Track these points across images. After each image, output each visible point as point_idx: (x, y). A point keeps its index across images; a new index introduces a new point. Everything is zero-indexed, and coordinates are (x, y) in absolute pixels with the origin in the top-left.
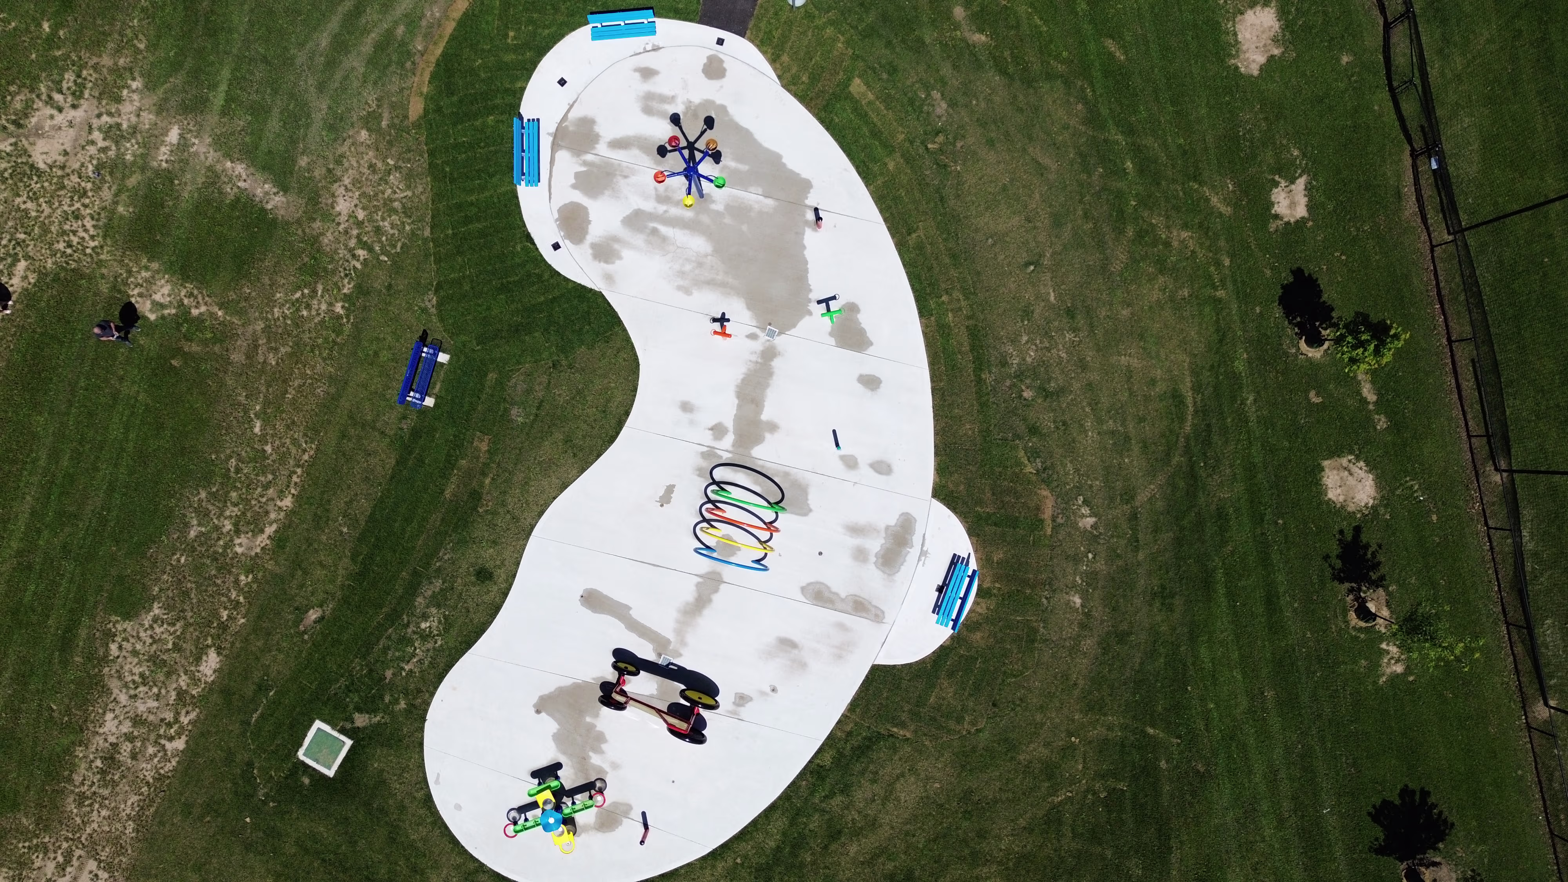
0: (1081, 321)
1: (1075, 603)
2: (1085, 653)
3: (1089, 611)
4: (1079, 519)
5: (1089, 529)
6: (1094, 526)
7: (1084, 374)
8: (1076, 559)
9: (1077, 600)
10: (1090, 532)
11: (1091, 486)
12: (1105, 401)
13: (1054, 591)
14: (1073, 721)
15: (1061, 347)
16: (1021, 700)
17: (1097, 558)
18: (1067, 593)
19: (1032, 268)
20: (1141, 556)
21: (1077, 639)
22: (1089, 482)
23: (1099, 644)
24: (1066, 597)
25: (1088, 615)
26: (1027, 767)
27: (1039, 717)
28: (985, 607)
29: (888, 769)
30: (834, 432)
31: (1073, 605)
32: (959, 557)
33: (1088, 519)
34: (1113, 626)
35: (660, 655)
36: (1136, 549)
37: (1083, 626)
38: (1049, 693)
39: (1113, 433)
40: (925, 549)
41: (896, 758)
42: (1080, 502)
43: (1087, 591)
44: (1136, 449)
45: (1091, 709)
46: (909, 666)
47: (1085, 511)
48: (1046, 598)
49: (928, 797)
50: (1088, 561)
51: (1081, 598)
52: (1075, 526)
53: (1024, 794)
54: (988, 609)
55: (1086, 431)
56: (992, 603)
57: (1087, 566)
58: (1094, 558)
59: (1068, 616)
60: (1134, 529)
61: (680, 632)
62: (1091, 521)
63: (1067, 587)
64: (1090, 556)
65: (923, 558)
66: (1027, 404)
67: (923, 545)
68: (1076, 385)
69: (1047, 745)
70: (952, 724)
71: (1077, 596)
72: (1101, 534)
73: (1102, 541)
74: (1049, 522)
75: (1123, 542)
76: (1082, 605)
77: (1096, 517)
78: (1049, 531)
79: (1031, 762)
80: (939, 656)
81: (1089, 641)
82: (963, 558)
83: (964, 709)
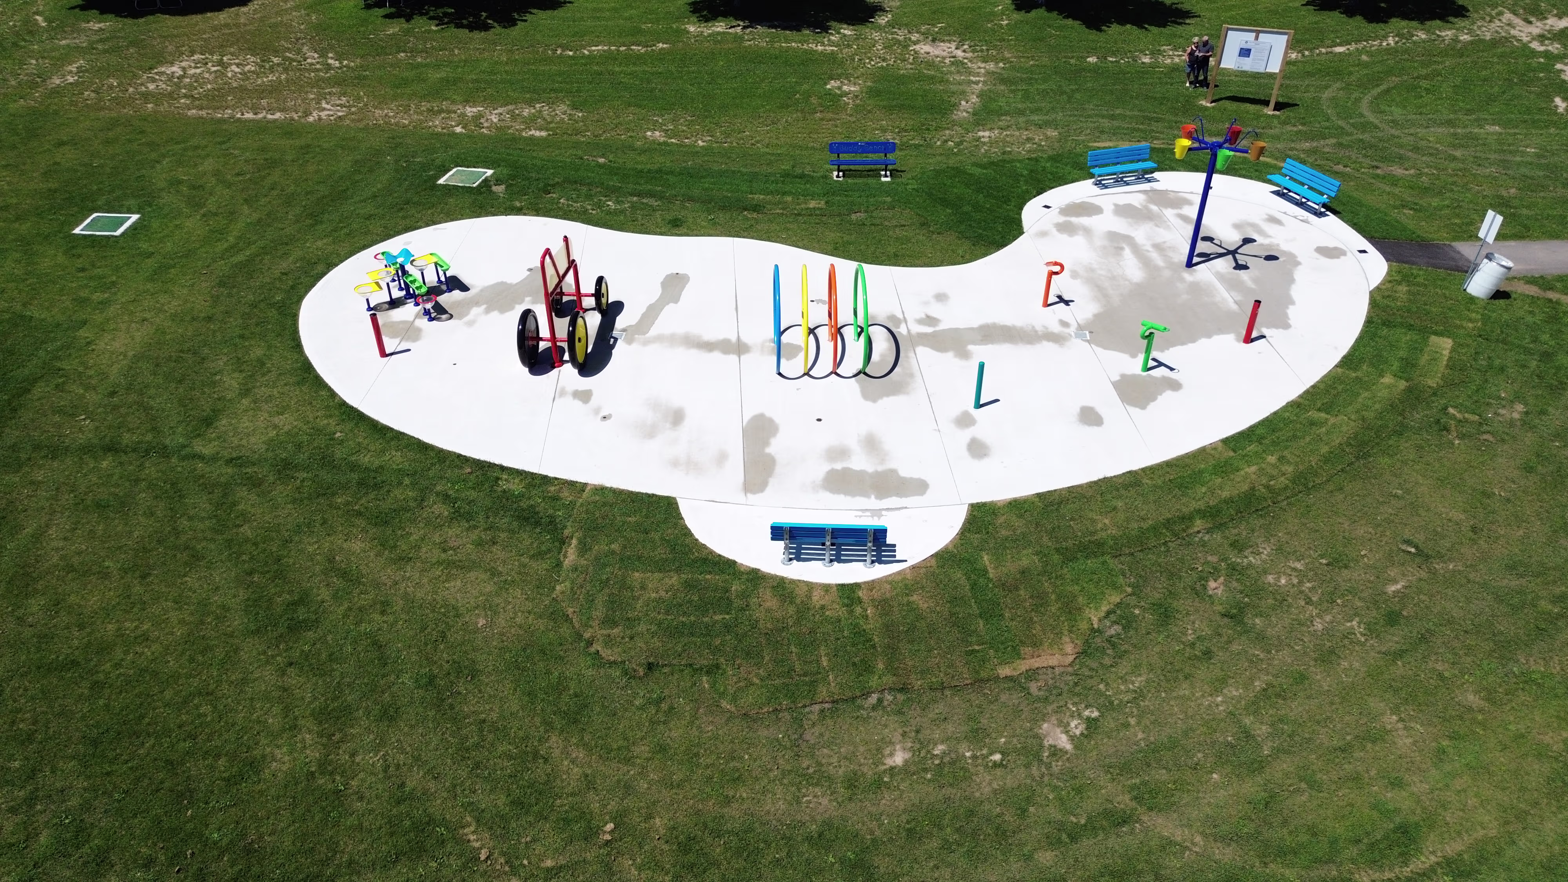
0: (1394, 639)
1: (891, 755)
2: (799, 802)
3: (888, 786)
4: (1054, 719)
5: (1046, 743)
6: (1056, 752)
7: (1312, 663)
8: (977, 735)
9: (899, 759)
10: (1041, 746)
11: (1127, 725)
12: (1295, 708)
13: (900, 712)
14: (649, 817)
15: (1328, 618)
16: (671, 708)
17: (999, 772)
18: (904, 734)
19: (1413, 550)
20: (1046, 857)
21: (821, 778)
22: (1132, 721)
23: (828, 824)
24: (897, 737)
25: (878, 785)
26: (536, 755)
27: (642, 750)
28: (822, 602)
29: (502, 555)
30: (997, 401)
31: (887, 751)
32: (895, 551)
33: (1064, 737)
34: (874, 840)
35: (624, 330)
36: (1053, 842)
37: (852, 782)
38: (697, 755)
39: (1248, 735)
40: (884, 513)
41: (525, 560)
42: (1087, 713)
43: (926, 770)
44: (1251, 787)
45: (685, 848)
46: (688, 533)
47: (1077, 727)
48: (880, 701)
49: (458, 616)
50: (985, 757)
51: (906, 762)
52: (1040, 717)
53: (477, 765)
54: (823, 607)
55: (1217, 691)
56: (837, 611)
57: (974, 757)
58: (996, 765)
59: (862, 749)
60: (1091, 827)
61: (659, 338)
62: (1063, 742)
63: (917, 732)
64: (997, 757)
65: (868, 514)
66: (1199, 592)
67: (888, 509)
68: (1283, 657)
69: (589, 783)
70: (599, 613)
71: (908, 755)
72: (1049, 766)
73: (1035, 771)
74: (1023, 666)
75: (1055, 814)
76: (892, 768)
77: (1076, 747)
78: (1005, 671)
79: (546, 760)
80: (716, 564)
81: (825, 801)
82: (894, 556)
83: (630, 622)
